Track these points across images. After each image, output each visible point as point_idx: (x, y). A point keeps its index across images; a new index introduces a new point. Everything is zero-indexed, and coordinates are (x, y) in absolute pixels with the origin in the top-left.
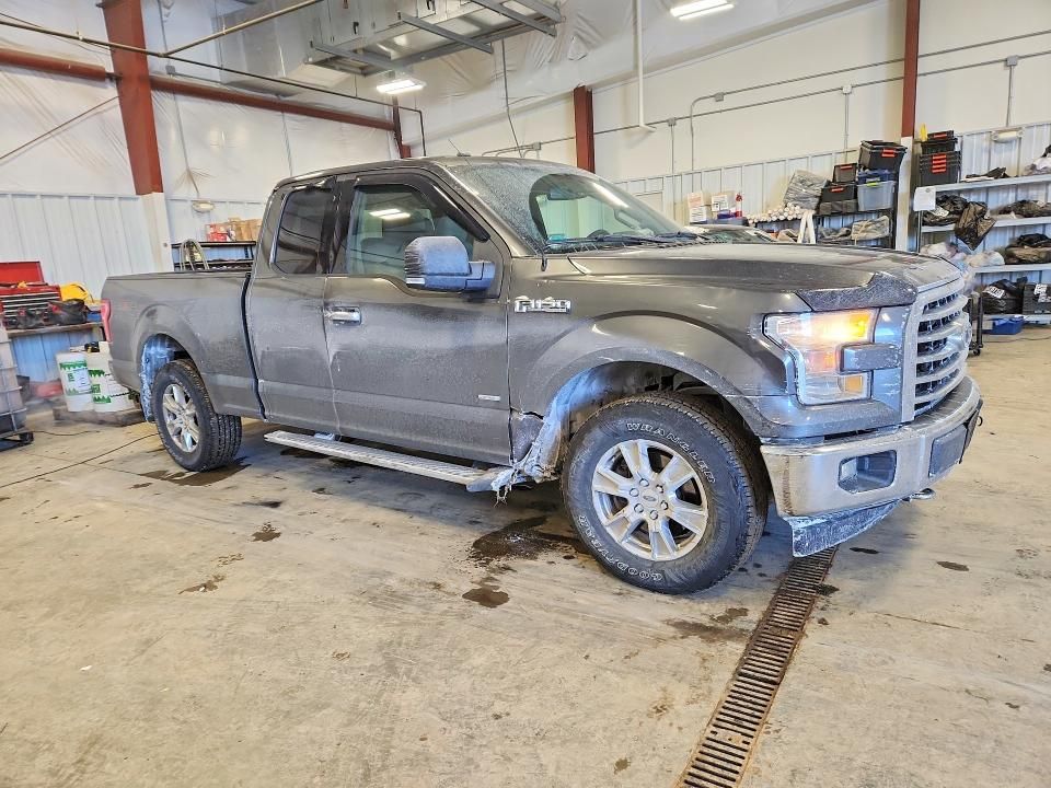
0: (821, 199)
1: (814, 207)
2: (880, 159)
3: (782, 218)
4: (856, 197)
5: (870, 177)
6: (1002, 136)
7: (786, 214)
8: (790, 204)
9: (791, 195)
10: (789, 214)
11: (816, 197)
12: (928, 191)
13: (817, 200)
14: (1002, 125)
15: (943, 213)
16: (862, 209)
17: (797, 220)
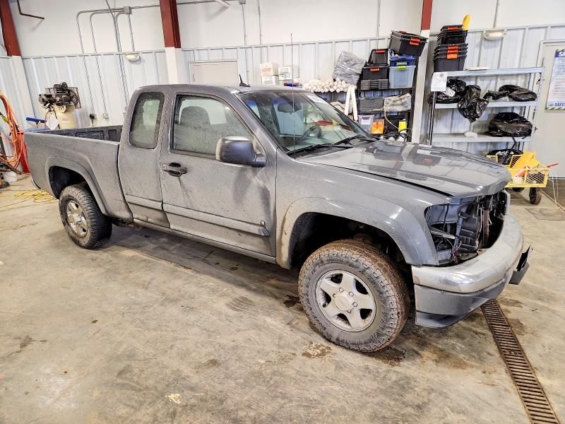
0: (361, 77)
1: (356, 83)
2: (408, 47)
3: (332, 90)
4: (388, 77)
5: (399, 61)
6: (492, 35)
7: (335, 88)
8: (338, 79)
9: (338, 72)
10: (339, 87)
11: (357, 74)
12: (442, 76)
13: (358, 77)
14: (490, 27)
15: (451, 93)
16: (392, 87)
17: (343, 93)
